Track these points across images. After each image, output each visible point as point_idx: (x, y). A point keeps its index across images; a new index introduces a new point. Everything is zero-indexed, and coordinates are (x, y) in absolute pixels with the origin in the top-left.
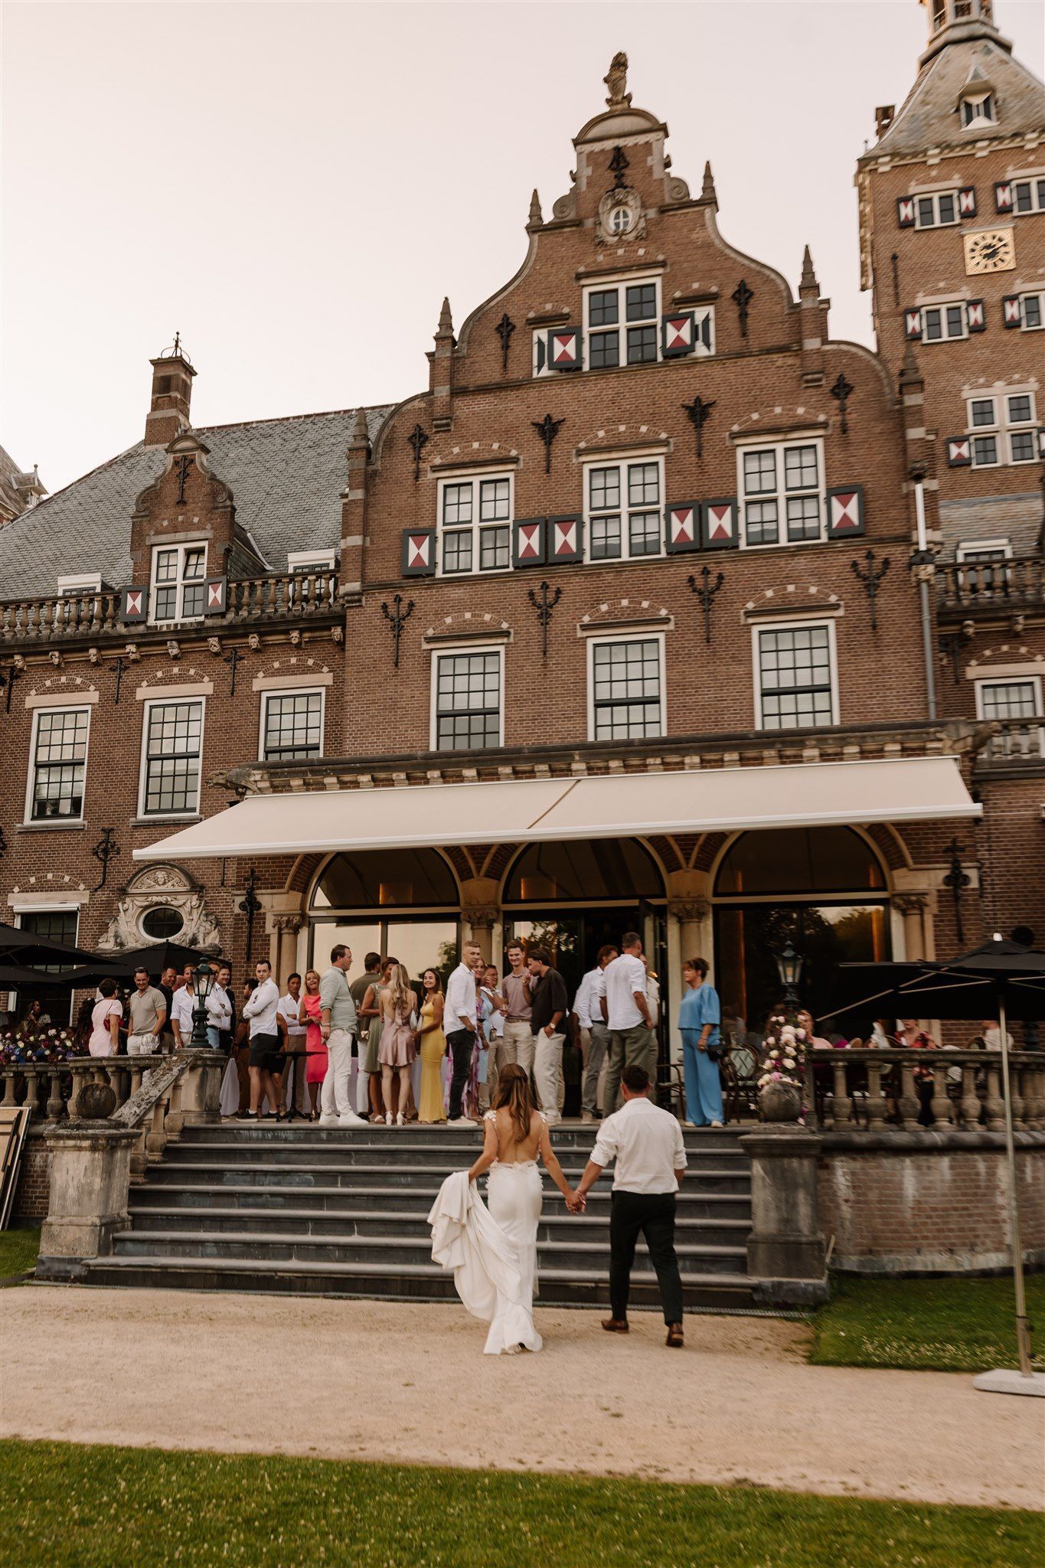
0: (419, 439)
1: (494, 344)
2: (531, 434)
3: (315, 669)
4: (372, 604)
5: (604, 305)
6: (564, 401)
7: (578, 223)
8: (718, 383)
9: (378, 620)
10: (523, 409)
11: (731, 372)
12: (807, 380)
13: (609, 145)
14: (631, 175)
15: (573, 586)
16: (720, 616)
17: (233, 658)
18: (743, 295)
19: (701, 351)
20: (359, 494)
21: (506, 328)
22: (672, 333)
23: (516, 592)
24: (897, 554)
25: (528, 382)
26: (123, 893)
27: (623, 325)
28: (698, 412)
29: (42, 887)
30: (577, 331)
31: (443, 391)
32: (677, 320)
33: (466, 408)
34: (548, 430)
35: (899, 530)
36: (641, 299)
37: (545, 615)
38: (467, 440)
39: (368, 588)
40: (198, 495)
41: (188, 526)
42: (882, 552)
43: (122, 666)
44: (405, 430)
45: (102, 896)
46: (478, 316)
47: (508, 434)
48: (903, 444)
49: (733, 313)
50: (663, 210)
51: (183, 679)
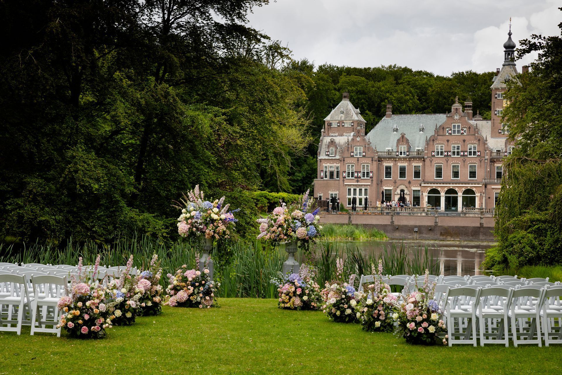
0: (433, 140)
1: (442, 130)
2: (446, 141)
3: (420, 163)
4: (428, 159)
5: (454, 126)
6: (450, 138)
7: (452, 117)
8: (467, 138)
9: (429, 161)
10: (446, 138)
11: (468, 137)
12: (476, 139)
13: (456, 107)
14: (458, 111)
15: (450, 159)
16: (465, 163)
17: (410, 161)
18: (469, 128)
19: (465, 134)
20: (426, 146)
21: (443, 128)
22: (462, 131)
23: (444, 159)
24: (484, 159)
25: (446, 135)
26: (398, 187)
27: (456, 129)
28: (464, 141)
29: (387, 186)
30: (451, 130)
31: (436, 135)
32: (462, 130)
33: (439, 137)
34: (448, 141)
35: (484, 156)
36: (458, 126)
37: (447, 162)
38: (439, 141)
39: (428, 157)
40: (405, 140)
41: (404, 144)
42: (482, 158)
43: (396, 161)
44: (432, 139)
45: (395, 188)
46: (440, 126)
47: (443, 141)
48: (485, 147)
49: (468, 130)
50: (461, 117)
51: (403, 163)
